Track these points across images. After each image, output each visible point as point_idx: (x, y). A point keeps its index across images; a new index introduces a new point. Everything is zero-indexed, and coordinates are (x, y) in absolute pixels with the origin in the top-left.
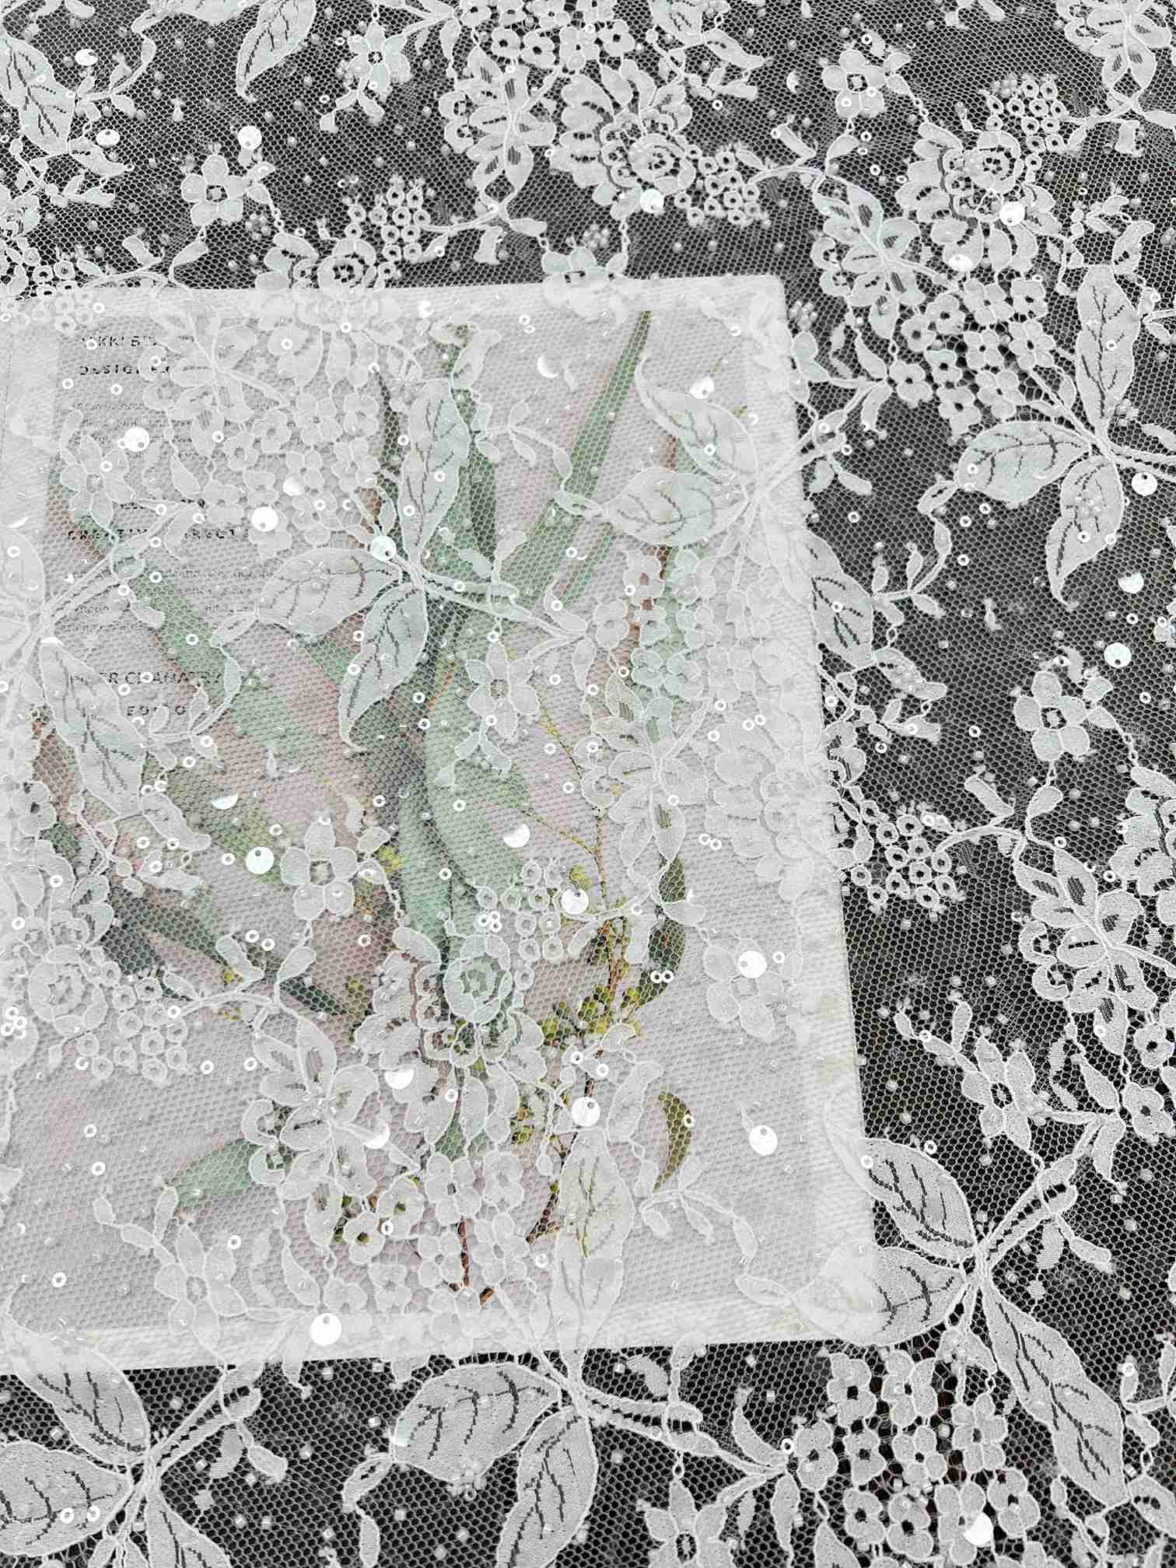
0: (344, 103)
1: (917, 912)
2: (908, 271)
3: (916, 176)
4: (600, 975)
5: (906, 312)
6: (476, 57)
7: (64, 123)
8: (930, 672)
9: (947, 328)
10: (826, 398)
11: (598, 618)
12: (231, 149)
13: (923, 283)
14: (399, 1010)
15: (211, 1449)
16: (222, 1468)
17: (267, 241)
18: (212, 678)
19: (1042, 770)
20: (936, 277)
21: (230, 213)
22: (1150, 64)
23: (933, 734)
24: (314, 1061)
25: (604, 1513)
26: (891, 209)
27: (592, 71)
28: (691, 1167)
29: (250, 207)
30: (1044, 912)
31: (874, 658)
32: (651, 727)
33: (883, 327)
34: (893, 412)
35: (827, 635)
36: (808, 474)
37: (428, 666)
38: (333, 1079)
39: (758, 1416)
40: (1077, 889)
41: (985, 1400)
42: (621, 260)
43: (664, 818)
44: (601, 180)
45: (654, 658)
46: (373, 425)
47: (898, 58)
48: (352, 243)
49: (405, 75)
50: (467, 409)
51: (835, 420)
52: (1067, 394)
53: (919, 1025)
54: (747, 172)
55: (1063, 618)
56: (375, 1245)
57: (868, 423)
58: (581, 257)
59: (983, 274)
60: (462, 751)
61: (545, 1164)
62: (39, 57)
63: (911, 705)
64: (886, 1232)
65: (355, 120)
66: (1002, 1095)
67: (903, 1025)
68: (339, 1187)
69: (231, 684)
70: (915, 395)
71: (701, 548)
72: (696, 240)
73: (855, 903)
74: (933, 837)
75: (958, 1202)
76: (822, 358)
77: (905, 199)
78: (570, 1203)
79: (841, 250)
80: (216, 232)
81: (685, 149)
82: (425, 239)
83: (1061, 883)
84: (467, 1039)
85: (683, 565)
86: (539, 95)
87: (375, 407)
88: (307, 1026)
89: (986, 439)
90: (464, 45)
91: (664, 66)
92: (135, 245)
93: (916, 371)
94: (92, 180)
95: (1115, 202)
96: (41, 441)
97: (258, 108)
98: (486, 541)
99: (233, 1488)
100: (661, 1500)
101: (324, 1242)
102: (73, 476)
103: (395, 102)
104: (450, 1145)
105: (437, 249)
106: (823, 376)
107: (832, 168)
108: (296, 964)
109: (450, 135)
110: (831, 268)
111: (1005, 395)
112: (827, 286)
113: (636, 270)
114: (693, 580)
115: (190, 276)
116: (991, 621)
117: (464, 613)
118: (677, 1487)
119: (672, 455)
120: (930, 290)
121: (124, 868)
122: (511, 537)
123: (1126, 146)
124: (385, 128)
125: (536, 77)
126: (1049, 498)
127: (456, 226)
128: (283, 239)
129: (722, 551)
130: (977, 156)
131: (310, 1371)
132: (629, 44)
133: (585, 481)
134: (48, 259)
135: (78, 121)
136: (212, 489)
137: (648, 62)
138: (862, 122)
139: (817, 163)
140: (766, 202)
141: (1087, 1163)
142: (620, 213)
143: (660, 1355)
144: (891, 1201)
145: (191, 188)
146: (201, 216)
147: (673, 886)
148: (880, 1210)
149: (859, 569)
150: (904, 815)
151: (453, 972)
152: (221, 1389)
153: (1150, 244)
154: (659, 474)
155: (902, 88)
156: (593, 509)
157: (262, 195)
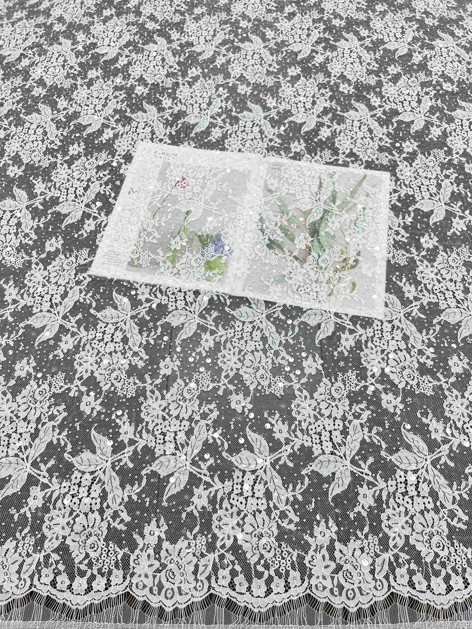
0: (319, 137)
1: (399, 265)
2: (413, 175)
3: (416, 162)
4: (344, 264)
5: (411, 181)
6: (342, 134)
7: (272, 134)
8: (407, 232)
9: (418, 184)
10: (395, 191)
11: (352, 215)
12: (299, 141)
13: (415, 177)
14: (311, 263)
15: (274, 313)
16: (275, 316)
17: (303, 155)
18: (288, 214)
19: (424, 249)
20: (417, 177)
21: (298, 150)
22: (462, 151)
23: (406, 241)
24: (296, 266)
25: (334, 333)
26: (411, 166)
27: (362, 139)
28: (355, 292)
29: (301, 150)
30: (421, 268)
31: (398, 229)
32: (358, 232)
33: (407, 183)
34: (407, 195)
35: (390, 224)
36: (390, 201)
37: (322, 218)
38: (299, 270)
39: (361, 326)
40: (427, 266)
41: (399, 331)
42: (363, 166)
43: (358, 245)
44: (361, 154)
45: (360, 223)
46: (318, 183)
47: (416, 144)
48: (317, 157)
49: (330, 135)
50: (334, 184)
51: (396, 195)
52: (438, 196)
53: (397, 280)
54: (387, 157)
55: (431, 228)
56: (303, 292)
57: (402, 195)
58: (356, 165)
59: (426, 178)
60: (326, 230)
61: (332, 287)
62: (269, 123)
63: (403, 236)
64: (386, 305)
65: (321, 140)
66: (409, 291)
67: (394, 279)
68: (298, 283)
69: (290, 215)
70: (411, 193)
71: (371, 209)
72: (376, 165)
73: (389, 261)
74: (403, 255)
75: (399, 303)
76: (396, 185)
77: (414, 164)
78: (335, 292)
79: (401, 171)
80: (295, 153)
81: (377, 152)
82: (330, 159)
83: (424, 265)
84: (321, 268)
85: (367, 210)
86: (352, 141)
87: (319, 181)
88: (296, 263)
89: (422, 201)
90: (340, 132)
91: (375, 140)
92: (282, 152)
93: (412, 190)
94: (276, 142)
95: (452, 170)
96: (264, 177)
97: (304, 136)
98: (334, 202)
99: (277, 318)
100: (344, 333)
101: (295, 290)
102: (269, 182)
103: (328, 138)
104: (317, 281)
105: (332, 160)
106: (395, 188)
107: (401, 158)
108: (295, 254)
109: (336, 144)
110: (399, 173)
111: (427, 195)
112: (398, 175)
113: (366, 168)
114: (368, 213)
115: (291, 158)
116: (419, 227)
117: (329, 212)
118: (347, 332)
119: (368, 195)
120: (416, 178)
121: (271, 236)
122: (338, 202)
123: (455, 162)
124: (326, 142)
125: (352, 138)
126: (432, 212)
127: (335, 157)
128: (306, 155)
129: (374, 209)
130: (428, 160)
131: (290, 306)
132: (369, 135)
133: (352, 196)
134: (268, 152)
135: (274, 134)
136: (291, 188)
137: (372, 139)
138: (408, 153)
139: (399, 157)
140: (389, 162)
141: (422, 303)
142: (364, 160)
143: (347, 315)
144: (388, 301)
145: (292, 146)
146: (293, 150)
147: (359, 254)
148: (386, 302)
149: (397, 216)
150: (399, 251)
151: (320, 260)
152: (277, 305)
153: (456, 178)
154: (365, 198)
155: (416, 149)
156: (353, 200)
157: (304, 149)
